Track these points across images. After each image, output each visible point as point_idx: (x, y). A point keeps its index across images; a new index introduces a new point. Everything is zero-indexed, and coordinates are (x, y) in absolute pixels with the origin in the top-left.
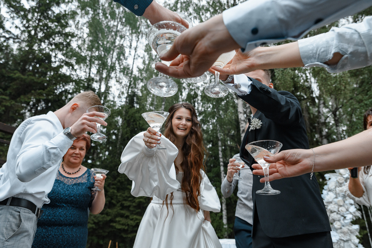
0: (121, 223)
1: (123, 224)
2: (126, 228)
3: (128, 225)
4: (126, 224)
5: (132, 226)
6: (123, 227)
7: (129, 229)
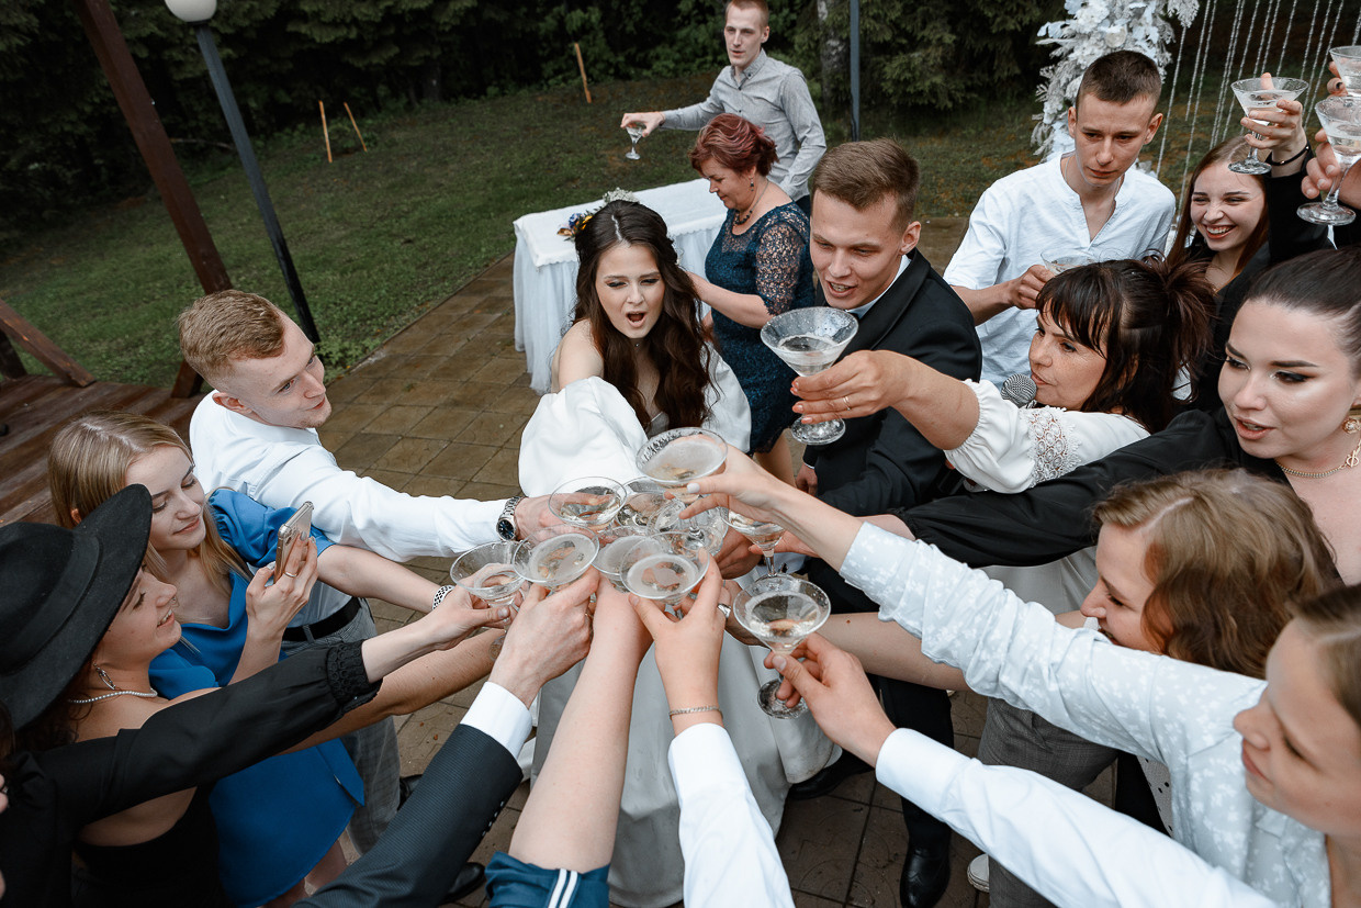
0: (327, 18)
1: (335, 24)
2: (353, 34)
3: (355, 21)
4: (348, 20)
5: (370, 23)
6: (342, 32)
7: (366, 37)
